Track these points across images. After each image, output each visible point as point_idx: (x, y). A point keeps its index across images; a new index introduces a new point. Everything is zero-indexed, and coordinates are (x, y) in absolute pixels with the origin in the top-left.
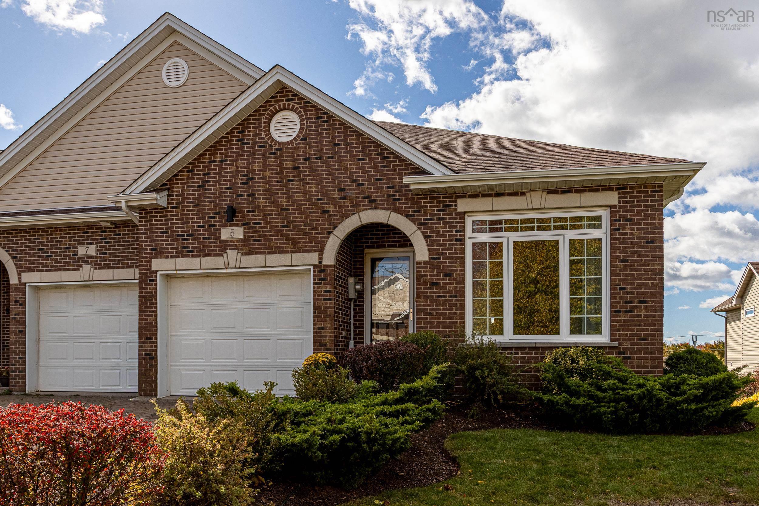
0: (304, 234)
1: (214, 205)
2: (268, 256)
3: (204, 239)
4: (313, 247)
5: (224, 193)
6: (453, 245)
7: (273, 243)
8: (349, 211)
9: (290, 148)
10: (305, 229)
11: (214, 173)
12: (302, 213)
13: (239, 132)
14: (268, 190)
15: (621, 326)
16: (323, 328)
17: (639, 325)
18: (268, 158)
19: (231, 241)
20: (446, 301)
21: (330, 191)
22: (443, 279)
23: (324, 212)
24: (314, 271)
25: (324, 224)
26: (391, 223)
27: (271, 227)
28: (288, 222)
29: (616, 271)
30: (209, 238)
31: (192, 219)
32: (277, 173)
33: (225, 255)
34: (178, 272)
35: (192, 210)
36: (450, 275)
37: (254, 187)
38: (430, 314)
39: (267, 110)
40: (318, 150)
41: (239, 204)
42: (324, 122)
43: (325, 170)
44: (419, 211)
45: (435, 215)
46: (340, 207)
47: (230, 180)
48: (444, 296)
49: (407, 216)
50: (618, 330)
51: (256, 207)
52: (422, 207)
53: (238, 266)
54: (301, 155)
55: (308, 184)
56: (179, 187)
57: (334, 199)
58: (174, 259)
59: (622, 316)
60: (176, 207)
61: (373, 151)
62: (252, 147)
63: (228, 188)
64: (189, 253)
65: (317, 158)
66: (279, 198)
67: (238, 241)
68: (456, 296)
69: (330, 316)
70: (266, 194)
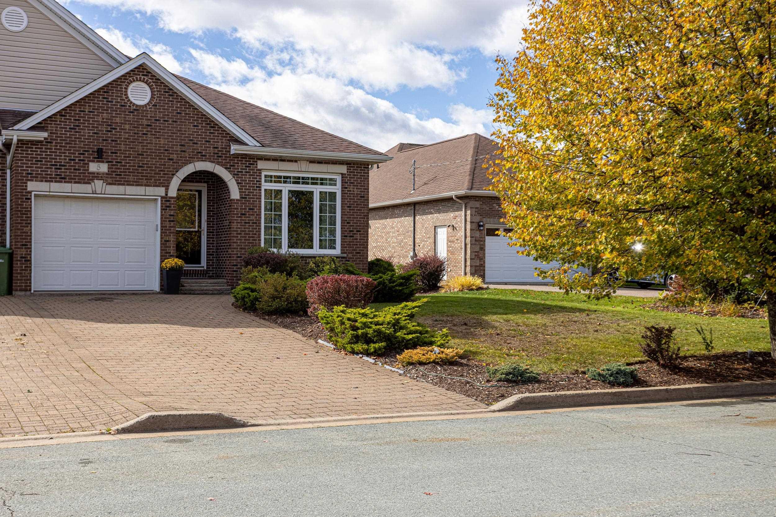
0: (155, 174)
1: (84, 145)
2: (127, 187)
3: (75, 169)
4: (161, 183)
5: (92, 136)
6: (255, 190)
7: (131, 178)
8: (187, 160)
9: (145, 111)
10: (155, 170)
11: (83, 120)
12: (153, 159)
13: (105, 92)
14: (128, 139)
15: (347, 245)
16: (168, 241)
17: (357, 245)
18: (128, 115)
19: (98, 174)
20: (250, 226)
21: (174, 145)
22: (248, 212)
23: (169, 159)
24: (162, 201)
25: (170, 168)
26: (215, 172)
27: (129, 166)
28: (143, 164)
29: (345, 212)
30: (79, 170)
31: (64, 153)
32: (135, 127)
33: (93, 184)
34: (51, 193)
35: (64, 146)
36: (253, 209)
37: (116, 135)
38: (240, 234)
39: (127, 79)
40: (166, 115)
41: (104, 146)
42: (170, 95)
43: (170, 130)
44: (234, 166)
45: (244, 169)
46: (181, 157)
47: (97, 127)
48: (249, 223)
49: (226, 168)
50: (346, 247)
51: (118, 150)
52: (236, 163)
53: (103, 192)
54: (153, 117)
55: (158, 138)
56: (53, 127)
57: (177, 151)
58: (48, 183)
59: (348, 239)
60: (51, 142)
61: (204, 121)
62: (115, 105)
63: (95, 133)
64: (62, 179)
65: (165, 121)
66: (136, 145)
67: (103, 174)
68: (256, 223)
69: (174, 233)
70: (126, 141)
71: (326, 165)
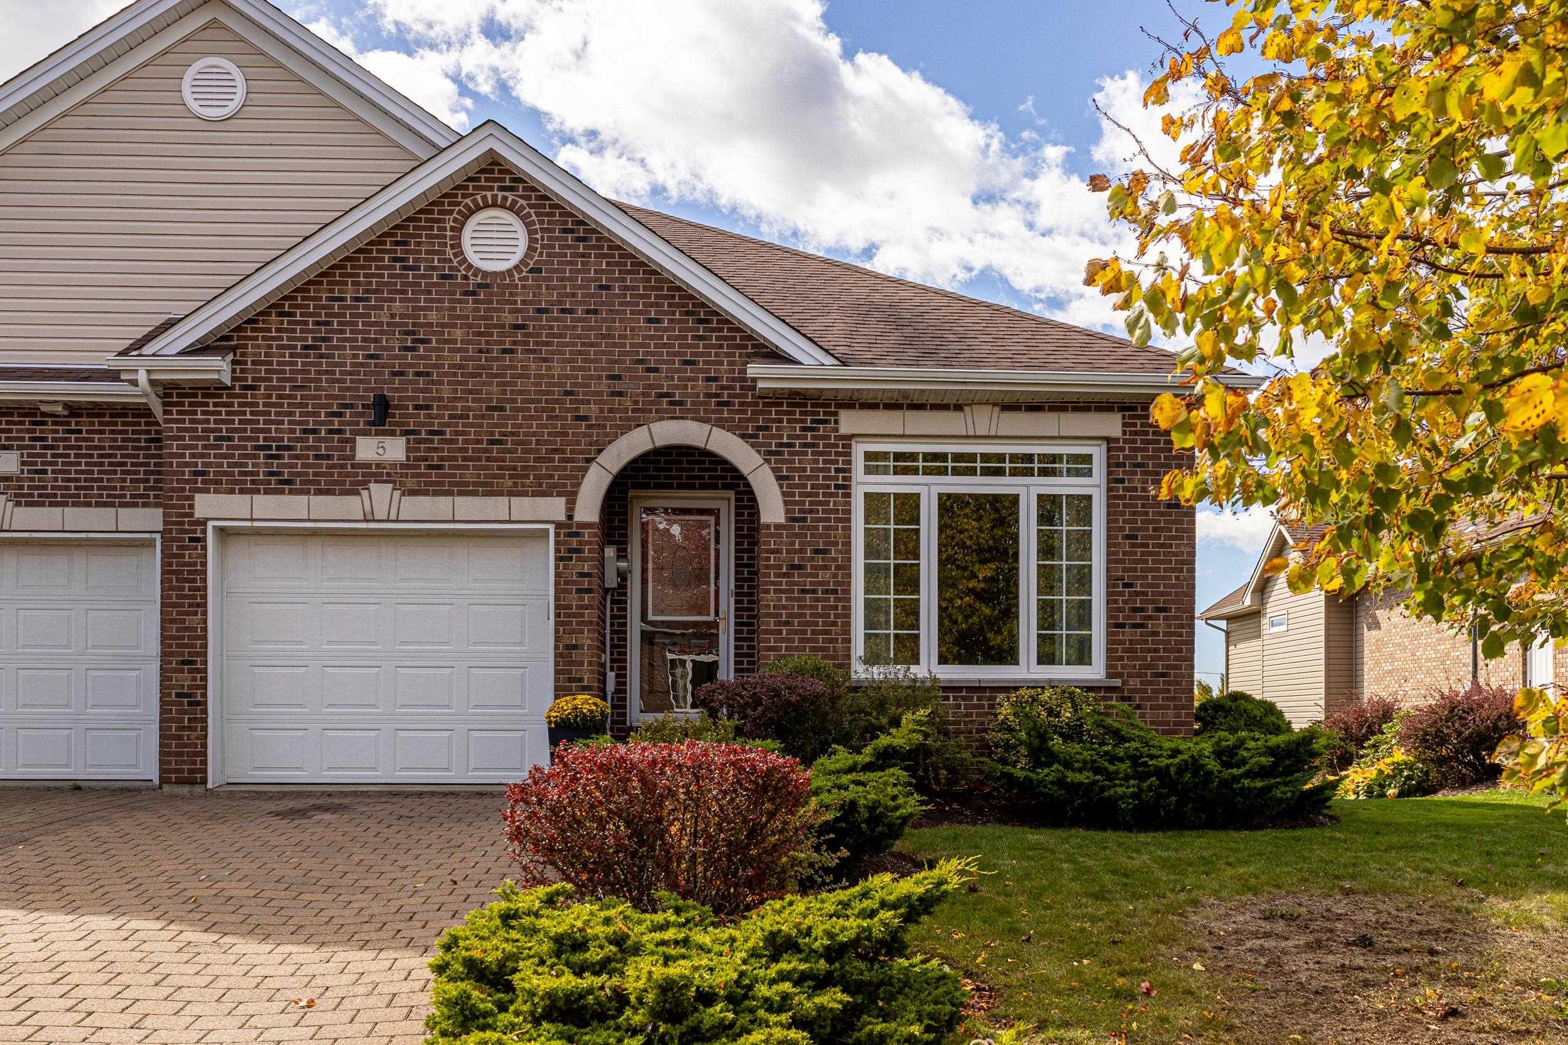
0: (536, 460)
1: (340, 389)
2: (459, 500)
3: (317, 457)
4: (555, 486)
5: (362, 365)
6: (831, 495)
7: (470, 475)
8: (629, 419)
9: (508, 286)
10: (538, 451)
11: (339, 323)
12: (532, 418)
13: (397, 243)
14: (461, 367)
15: (1124, 651)
16: (575, 647)
17: (1156, 650)
18: (460, 301)
19: (378, 466)
20: (817, 600)
21: (591, 377)
22: (812, 559)
23: (578, 418)
24: (557, 535)
25: (578, 443)
26: (712, 447)
27: (466, 442)
28: (504, 434)
29: (1116, 553)
30: (328, 457)
31: (290, 414)
32: (480, 334)
33: (365, 493)
34: (256, 524)
35: (290, 397)
36: (825, 552)
37: (429, 358)
38: (787, 623)
39: (459, 204)
40: (567, 295)
41: (397, 390)
42: (579, 239)
43: (579, 337)
44: (767, 428)
45: (798, 437)
46: (611, 411)
47: (376, 341)
48: (814, 591)
49: (743, 436)
50: (1121, 659)
51: (433, 399)
52: (774, 421)
53: (393, 517)
54: (531, 302)
55: (545, 360)
56: (259, 347)
57: (599, 393)
58: (247, 497)
59: (1127, 634)
60: (253, 388)
61: (678, 305)
62: (424, 276)
63: (371, 357)
64: (283, 485)
65: (563, 311)
66: (484, 384)
67: (394, 465)
68: (835, 592)
69: (591, 623)
70: (455, 375)
71: (1054, 416)
